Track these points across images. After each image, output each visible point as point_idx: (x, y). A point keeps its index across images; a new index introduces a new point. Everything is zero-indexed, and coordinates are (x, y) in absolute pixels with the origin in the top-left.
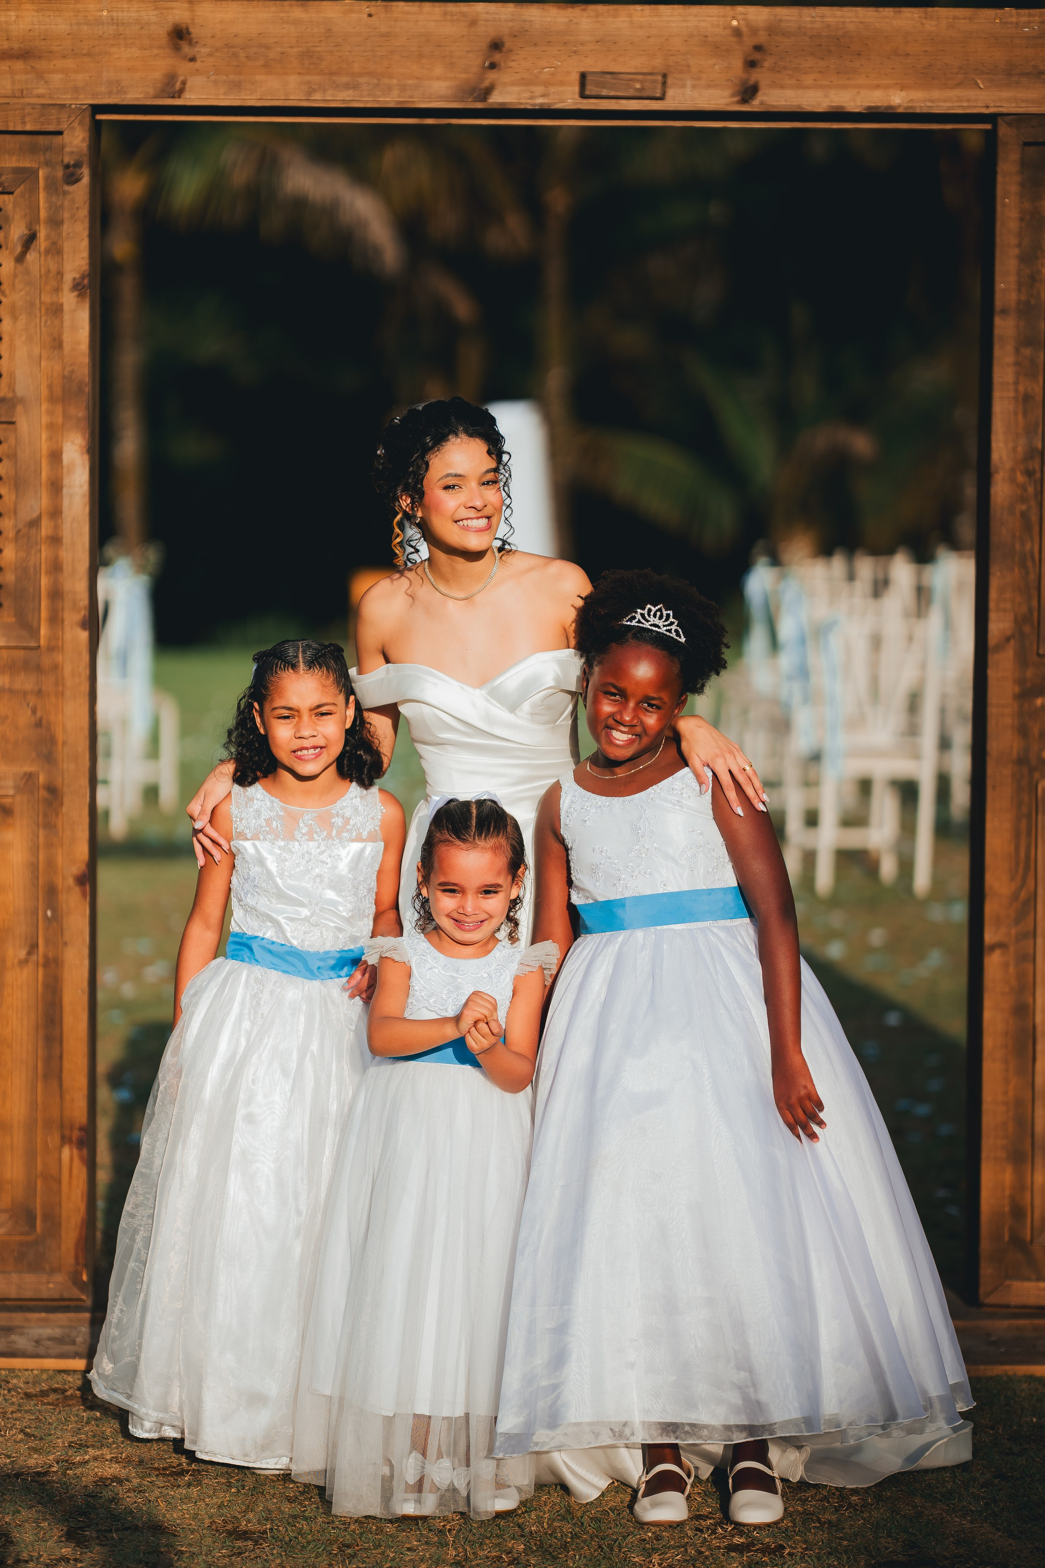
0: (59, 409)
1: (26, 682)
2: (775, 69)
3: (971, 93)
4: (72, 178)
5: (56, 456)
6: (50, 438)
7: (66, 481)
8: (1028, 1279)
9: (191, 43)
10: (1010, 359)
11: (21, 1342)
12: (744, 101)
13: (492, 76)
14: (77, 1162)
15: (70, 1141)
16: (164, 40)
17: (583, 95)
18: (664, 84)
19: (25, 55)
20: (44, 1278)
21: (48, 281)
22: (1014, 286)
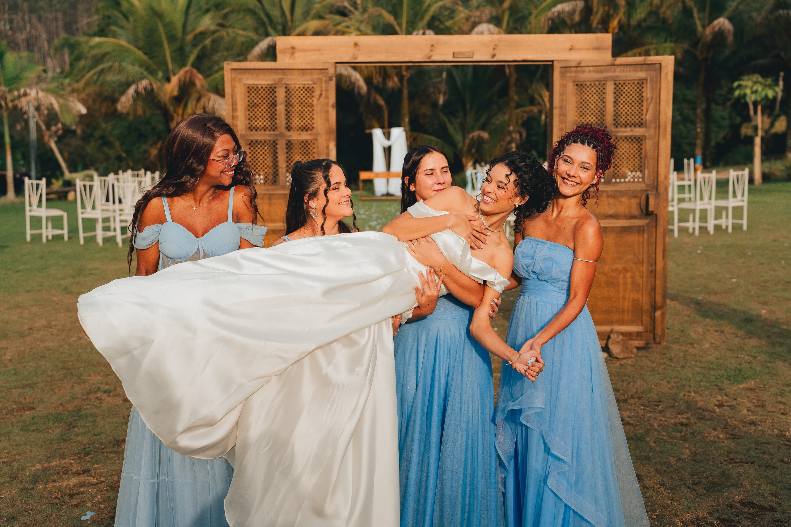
0: (329, 135)
2: (500, 50)
3: (548, 55)
4: (331, 80)
5: (328, 147)
6: (326, 143)
7: (330, 153)
9: (359, 46)
10: (557, 120)
12: (492, 58)
13: (432, 53)
16: (352, 46)
17: (454, 57)
18: (473, 54)
19: (319, 50)
21: (325, 105)
22: (558, 102)
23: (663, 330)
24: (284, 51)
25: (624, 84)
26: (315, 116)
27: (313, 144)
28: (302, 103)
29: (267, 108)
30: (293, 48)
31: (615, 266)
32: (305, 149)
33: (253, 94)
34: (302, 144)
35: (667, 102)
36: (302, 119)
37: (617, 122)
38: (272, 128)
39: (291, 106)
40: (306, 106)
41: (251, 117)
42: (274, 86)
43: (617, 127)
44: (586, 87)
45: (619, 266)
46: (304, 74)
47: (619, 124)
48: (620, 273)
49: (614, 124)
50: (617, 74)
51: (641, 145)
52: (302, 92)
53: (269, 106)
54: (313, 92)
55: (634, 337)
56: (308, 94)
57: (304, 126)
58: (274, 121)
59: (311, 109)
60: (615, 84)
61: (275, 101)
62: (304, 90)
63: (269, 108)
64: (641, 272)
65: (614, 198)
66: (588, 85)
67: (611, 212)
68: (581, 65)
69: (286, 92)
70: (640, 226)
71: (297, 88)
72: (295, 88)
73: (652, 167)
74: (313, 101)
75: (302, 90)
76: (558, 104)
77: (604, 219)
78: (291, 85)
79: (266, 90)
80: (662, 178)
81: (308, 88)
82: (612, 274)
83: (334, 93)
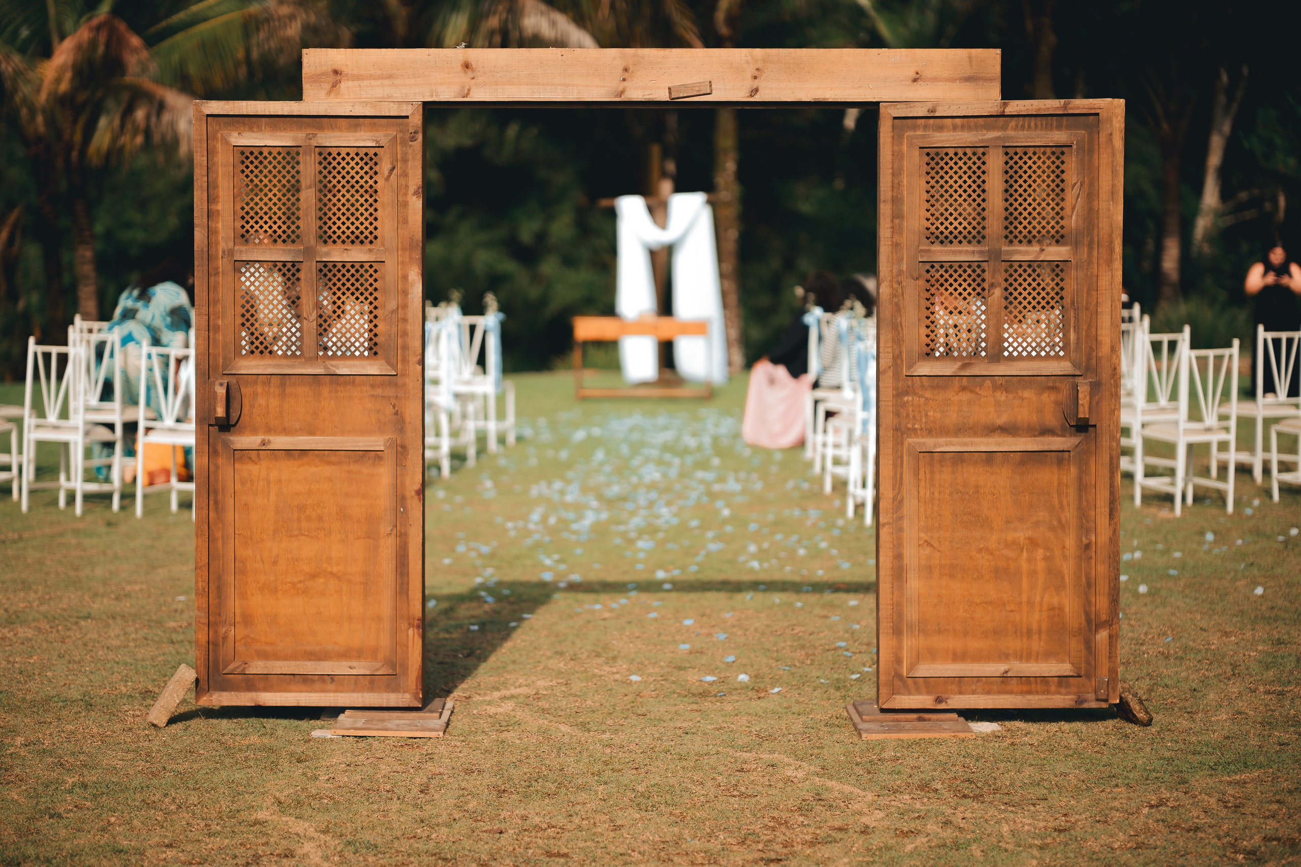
0: (407, 253)
1: (390, 392)
2: (767, 80)
3: (867, 91)
4: (413, 139)
5: (405, 277)
6: (402, 269)
7: (410, 291)
8: (904, 694)
9: (473, 70)
10: (889, 225)
11: (389, 725)
12: (751, 96)
13: (625, 84)
14: (416, 636)
15: (413, 626)
16: (460, 69)
17: (670, 94)
18: (710, 88)
20: (400, 695)
21: (401, 190)
22: (890, 189)
23: (1113, 672)
24: (318, 78)
25: (1025, 153)
26: (380, 213)
27: (376, 271)
28: (353, 187)
29: (279, 195)
30: (336, 72)
31: (1011, 536)
32: (357, 280)
33: (251, 167)
34: (353, 271)
35: (1113, 193)
36: (353, 219)
37: (1011, 232)
38: (289, 236)
39: (330, 191)
40: (362, 191)
41: (247, 213)
42: (296, 150)
44: (947, 159)
45: (1020, 535)
46: (355, 128)
47: (1016, 237)
48: (1022, 551)
50: (1010, 133)
51: (1062, 280)
52: (353, 163)
53: (284, 190)
54: (376, 164)
55: (1053, 688)
56: (366, 168)
57: (357, 233)
58: (293, 223)
59: (371, 200)
60: (1007, 154)
61: (298, 181)
62: (357, 159)
63: (284, 195)
64: (1064, 547)
65: (1007, 390)
66: (951, 154)
67: (1002, 420)
68: (937, 114)
69: (320, 163)
70: (1063, 451)
71: (343, 155)
72: (339, 154)
73: (1085, 327)
74: (376, 182)
75: (353, 159)
76: (890, 194)
77: (987, 435)
78: (330, 150)
79: (279, 158)
80: (1105, 349)
81: (366, 154)
82: (1006, 552)
83: (420, 166)
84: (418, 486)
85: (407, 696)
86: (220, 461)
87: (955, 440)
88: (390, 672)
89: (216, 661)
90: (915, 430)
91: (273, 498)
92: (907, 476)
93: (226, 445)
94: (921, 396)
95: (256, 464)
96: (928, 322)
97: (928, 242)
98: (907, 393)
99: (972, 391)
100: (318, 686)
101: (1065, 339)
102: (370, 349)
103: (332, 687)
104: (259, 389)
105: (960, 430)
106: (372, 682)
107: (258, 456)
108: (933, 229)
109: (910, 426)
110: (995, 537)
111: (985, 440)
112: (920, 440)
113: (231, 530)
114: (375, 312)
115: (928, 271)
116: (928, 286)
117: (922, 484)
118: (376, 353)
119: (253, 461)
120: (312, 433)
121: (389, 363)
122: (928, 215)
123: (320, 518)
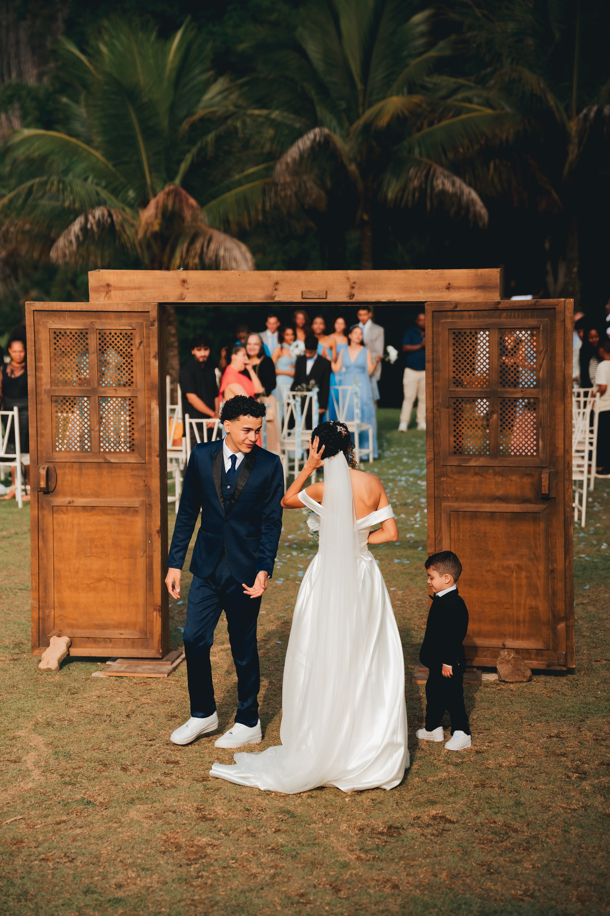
0: (150, 393)
1: (142, 473)
2: (360, 289)
3: (418, 295)
4: (152, 325)
5: (149, 406)
6: (147, 401)
7: (152, 414)
9: (188, 284)
11: (138, 670)
12: (351, 299)
13: (276, 293)
14: (158, 616)
15: (156, 610)
16: (179, 283)
17: (302, 298)
18: (326, 294)
19: (139, 288)
20: (149, 651)
21: (146, 355)
22: (431, 354)
23: (570, 648)
24: (97, 289)
26: (134, 369)
27: (132, 402)
28: (119, 353)
30: (108, 285)
31: (506, 563)
33: (60, 341)
36: (119, 372)
37: (504, 380)
40: (124, 355)
41: (58, 368)
42: (85, 331)
43: (504, 386)
44: (465, 336)
45: (512, 562)
46: (120, 317)
47: (507, 383)
48: (513, 572)
49: (501, 383)
50: (503, 320)
52: (118, 339)
54: (131, 339)
55: (533, 657)
56: (126, 342)
59: (129, 361)
61: (87, 349)
62: (121, 337)
64: (538, 571)
65: (502, 476)
66: (468, 333)
67: (500, 493)
68: (458, 309)
69: (100, 339)
70: (536, 513)
71: (113, 334)
72: (110, 334)
73: (549, 438)
74: (132, 350)
75: (118, 336)
76: (431, 357)
77: (490, 502)
78: (105, 331)
79: (76, 336)
80: (560, 452)
81: (126, 334)
82: (503, 573)
83: (156, 341)
84: (158, 528)
85: (154, 651)
86: (46, 513)
87: (471, 504)
88: (144, 637)
89: (44, 629)
90: (447, 498)
91: (75, 534)
92: (444, 526)
93: (49, 502)
94: (451, 478)
95: (66, 514)
96: (455, 433)
97: (455, 386)
98: (443, 476)
99: (481, 475)
100: (102, 644)
101: (537, 445)
102: (130, 448)
103: (110, 645)
104: (67, 471)
105: (475, 498)
106: (133, 643)
107: (67, 510)
108: (457, 377)
109: (445, 495)
110: (496, 563)
111: (488, 505)
112: (451, 504)
113: (52, 553)
114: (133, 426)
115: (455, 403)
116: (455, 412)
117: (453, 530)
118: (133, 450)
119: (64, 513)
120: (97, 496)
121: (141, 456)
122: (454, 369)
123: (103, 547)
